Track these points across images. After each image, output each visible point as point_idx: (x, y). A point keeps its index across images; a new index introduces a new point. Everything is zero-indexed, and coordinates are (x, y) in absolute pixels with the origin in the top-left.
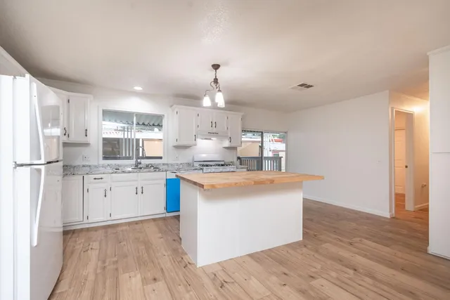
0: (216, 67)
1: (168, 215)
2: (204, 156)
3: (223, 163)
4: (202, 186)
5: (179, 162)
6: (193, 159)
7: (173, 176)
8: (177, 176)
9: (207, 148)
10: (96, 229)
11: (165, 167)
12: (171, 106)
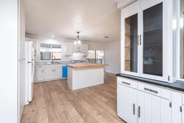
0: (78, 33)
1: (63, 78)
2: (75, 59)
3: (82, 61)
4: (73, 67)
5: (67, 61)
6: (72, 60)
7: (65, 66)
8: (66, 65)
9: (77, 56)
10: (40, 83)
11: (62, 63)
12: (64, 42)
